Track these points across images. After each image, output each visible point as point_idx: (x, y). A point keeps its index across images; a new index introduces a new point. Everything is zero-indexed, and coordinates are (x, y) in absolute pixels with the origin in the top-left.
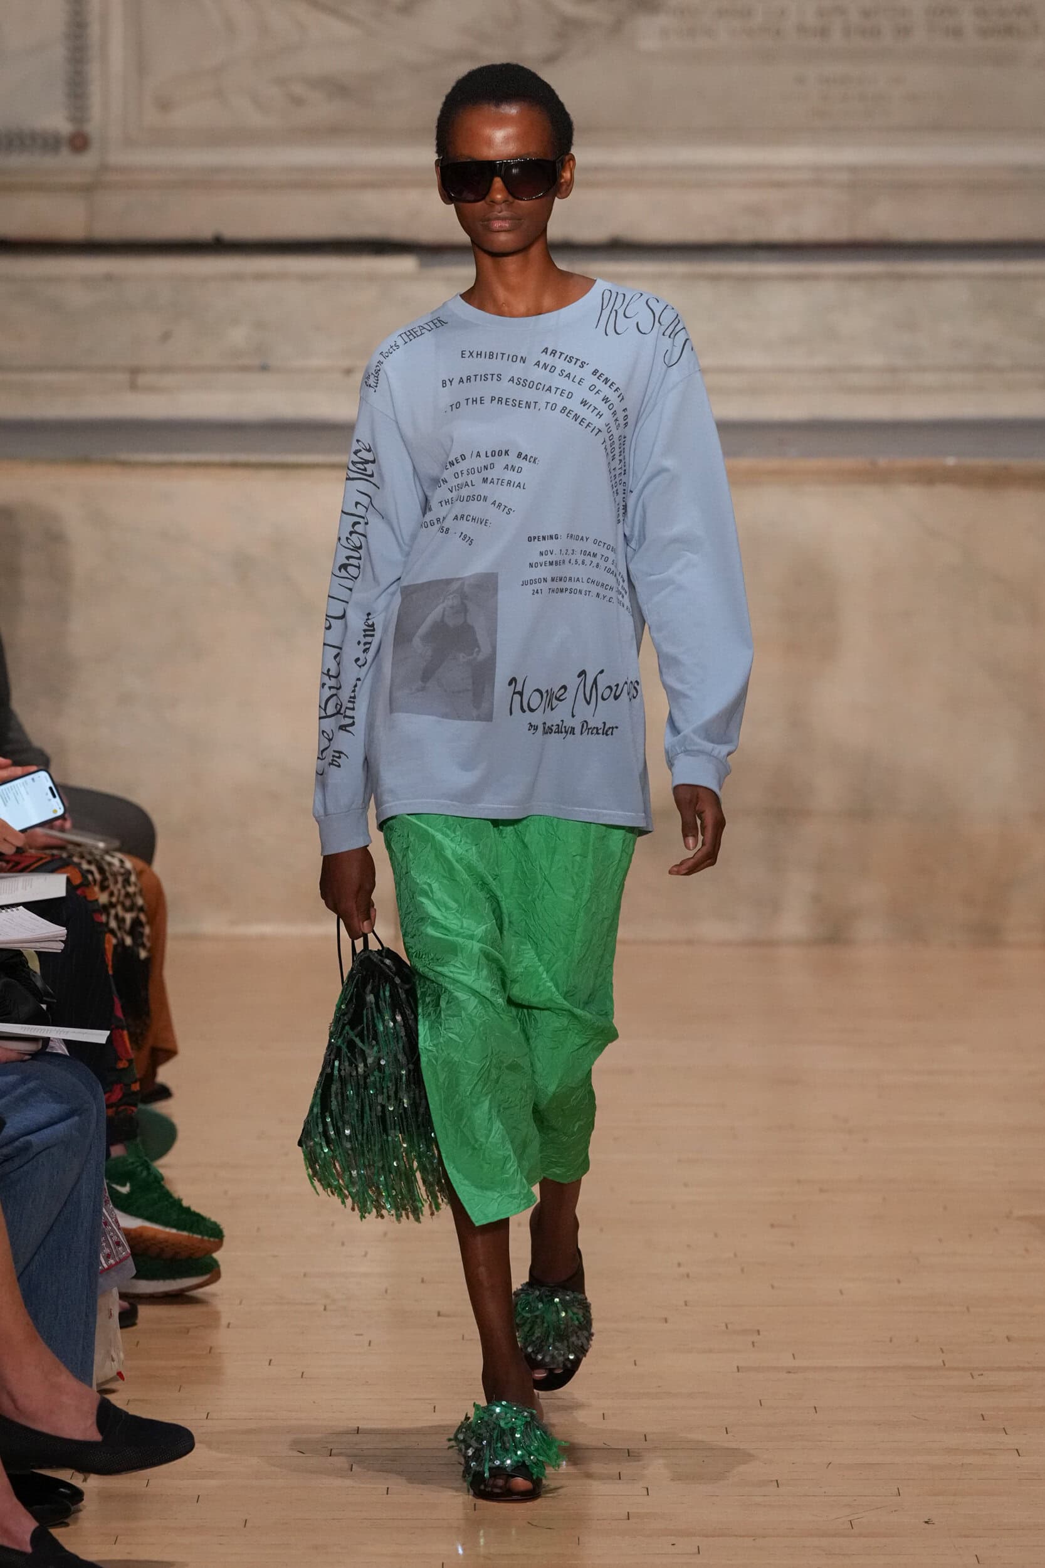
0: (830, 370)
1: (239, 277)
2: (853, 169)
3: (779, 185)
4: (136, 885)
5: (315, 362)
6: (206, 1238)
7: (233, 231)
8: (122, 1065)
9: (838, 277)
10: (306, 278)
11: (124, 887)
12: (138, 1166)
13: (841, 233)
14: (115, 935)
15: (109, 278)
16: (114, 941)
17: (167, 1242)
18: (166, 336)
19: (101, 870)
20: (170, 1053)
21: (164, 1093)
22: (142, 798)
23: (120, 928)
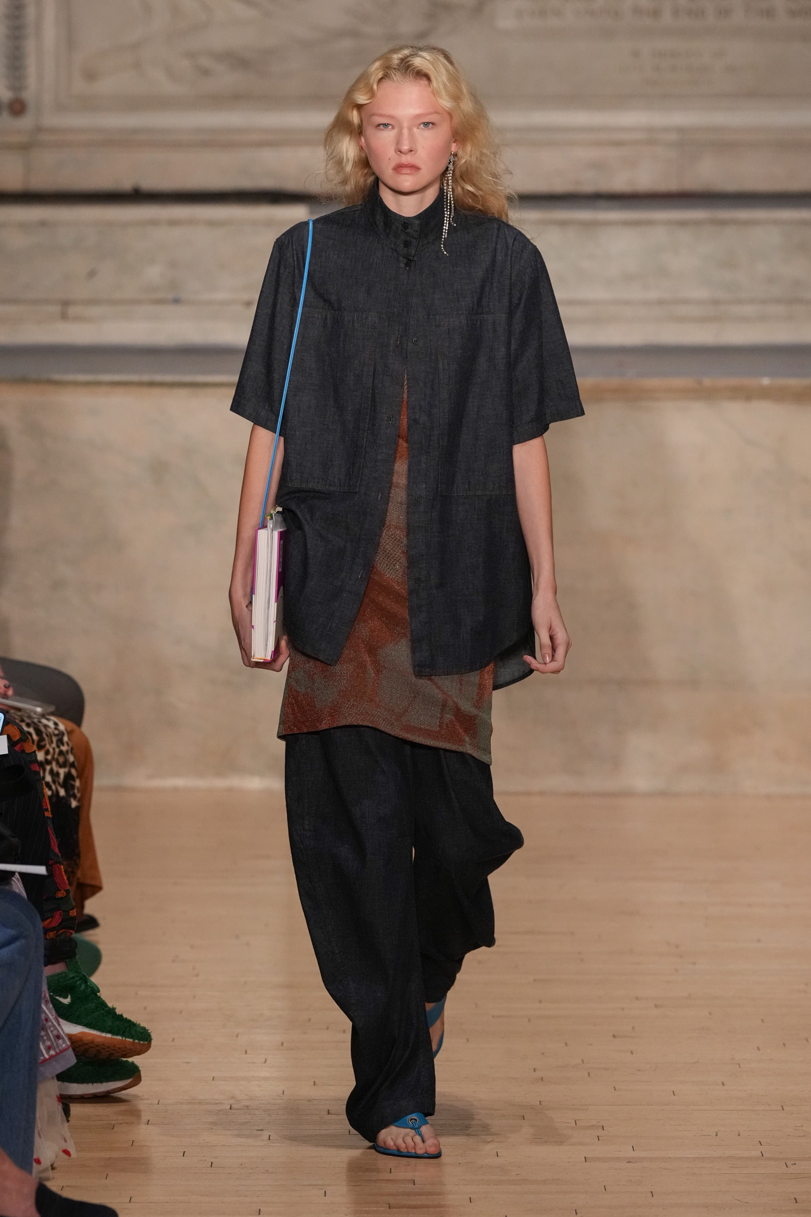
0: (661, 302)
1: (154, 223)
2: (681, 130)
3: (618, 144)
4: (68, 745)
5: (220, 296)
6: (136, 1041)
7: (149, 183)
8: (60, 895)
9: (669, 223)
10: (212, 224)
11: (58, 746)
12: (77, 981)
13: (671, 185)
14: (50, 788)
15: (43, 224)
16: (49, 793)
17: (104, 1045)
18: (92, 274)
19: (38, 732)
20: (96, 889)
21: (92, 923)
22: (72, 670)
23: (54, 782)
